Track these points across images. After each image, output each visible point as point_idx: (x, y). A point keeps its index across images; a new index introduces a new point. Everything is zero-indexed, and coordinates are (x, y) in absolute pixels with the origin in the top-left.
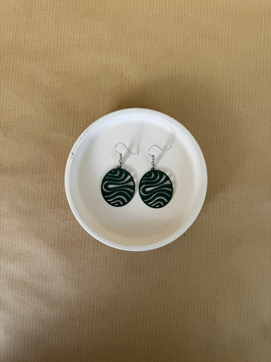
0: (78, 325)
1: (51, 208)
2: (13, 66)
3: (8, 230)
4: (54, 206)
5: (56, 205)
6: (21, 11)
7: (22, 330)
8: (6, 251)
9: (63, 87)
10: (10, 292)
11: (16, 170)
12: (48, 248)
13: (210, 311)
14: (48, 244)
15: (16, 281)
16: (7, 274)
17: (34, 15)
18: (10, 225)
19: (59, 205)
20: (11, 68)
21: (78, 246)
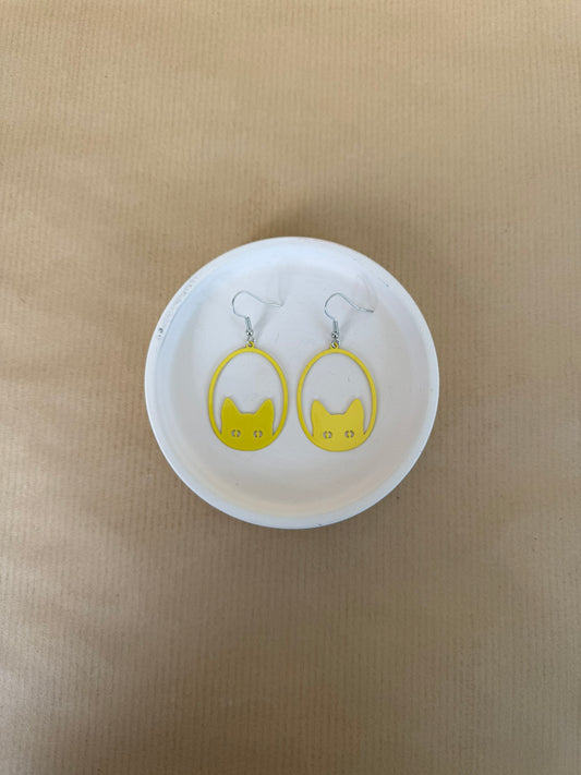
0: (173, 700)
1: (115, 447)
2: (41, 166)
3: (24, 495)
4: (123, 444)
5: (127, 440)
6: (58, 63)
7: (52, 715)
8: (20, 540)
9: (141, 204)
10: (27, 630)
11: (45, 370)
12: (109, 531)
13: (462, 663)
14: (109, 523)
15: (39, 607)
16: (20, 591)
17: (84, 69)
18: (29, 485)
19: (133, 441)
20: (37, 169)
21: (173, 526)
